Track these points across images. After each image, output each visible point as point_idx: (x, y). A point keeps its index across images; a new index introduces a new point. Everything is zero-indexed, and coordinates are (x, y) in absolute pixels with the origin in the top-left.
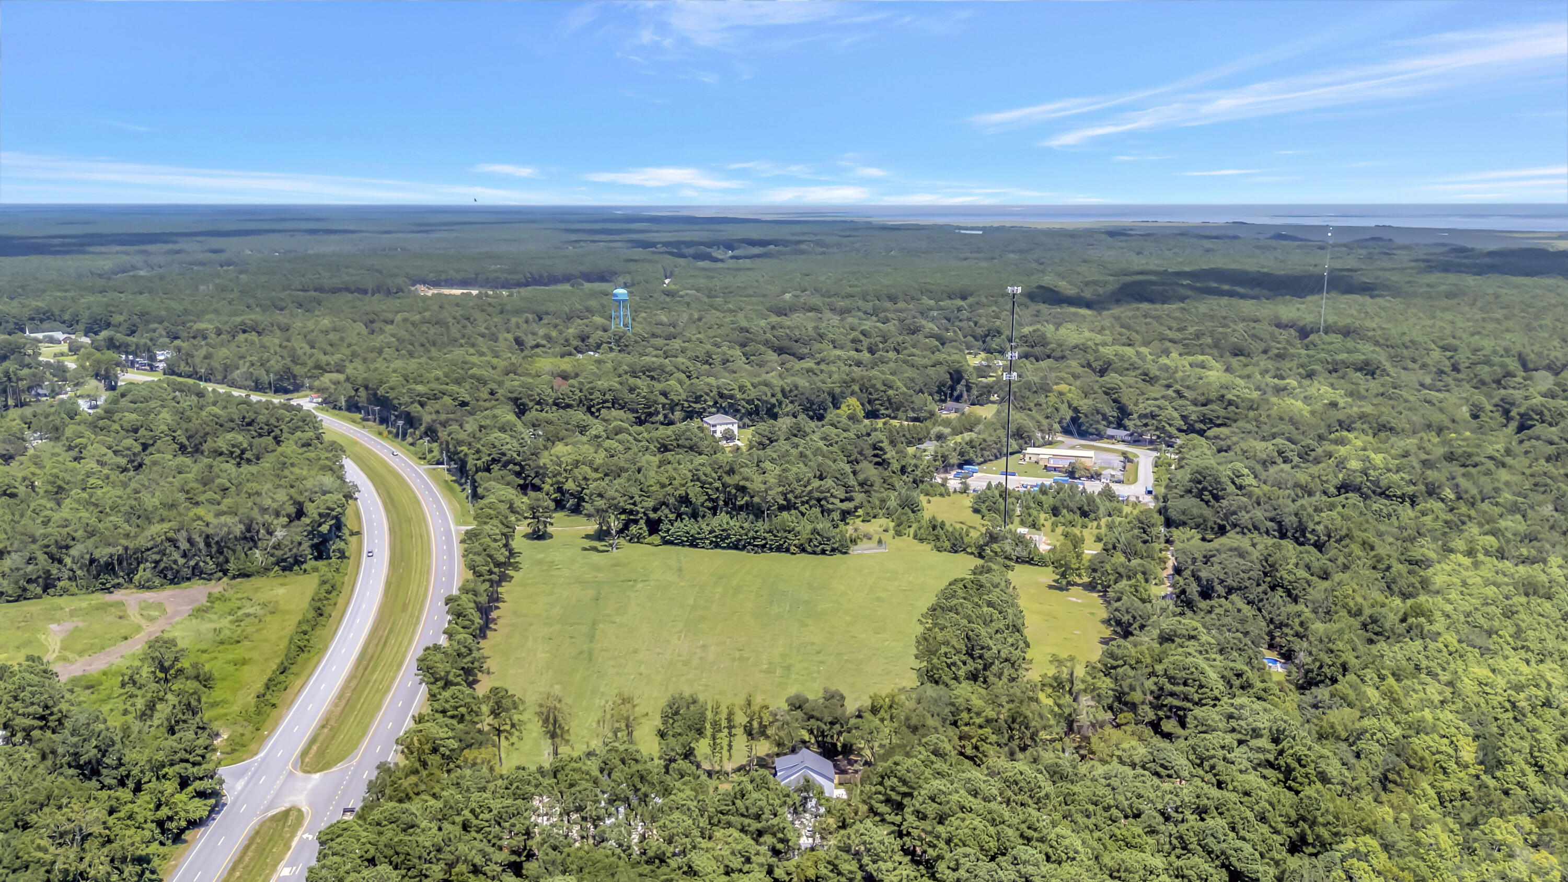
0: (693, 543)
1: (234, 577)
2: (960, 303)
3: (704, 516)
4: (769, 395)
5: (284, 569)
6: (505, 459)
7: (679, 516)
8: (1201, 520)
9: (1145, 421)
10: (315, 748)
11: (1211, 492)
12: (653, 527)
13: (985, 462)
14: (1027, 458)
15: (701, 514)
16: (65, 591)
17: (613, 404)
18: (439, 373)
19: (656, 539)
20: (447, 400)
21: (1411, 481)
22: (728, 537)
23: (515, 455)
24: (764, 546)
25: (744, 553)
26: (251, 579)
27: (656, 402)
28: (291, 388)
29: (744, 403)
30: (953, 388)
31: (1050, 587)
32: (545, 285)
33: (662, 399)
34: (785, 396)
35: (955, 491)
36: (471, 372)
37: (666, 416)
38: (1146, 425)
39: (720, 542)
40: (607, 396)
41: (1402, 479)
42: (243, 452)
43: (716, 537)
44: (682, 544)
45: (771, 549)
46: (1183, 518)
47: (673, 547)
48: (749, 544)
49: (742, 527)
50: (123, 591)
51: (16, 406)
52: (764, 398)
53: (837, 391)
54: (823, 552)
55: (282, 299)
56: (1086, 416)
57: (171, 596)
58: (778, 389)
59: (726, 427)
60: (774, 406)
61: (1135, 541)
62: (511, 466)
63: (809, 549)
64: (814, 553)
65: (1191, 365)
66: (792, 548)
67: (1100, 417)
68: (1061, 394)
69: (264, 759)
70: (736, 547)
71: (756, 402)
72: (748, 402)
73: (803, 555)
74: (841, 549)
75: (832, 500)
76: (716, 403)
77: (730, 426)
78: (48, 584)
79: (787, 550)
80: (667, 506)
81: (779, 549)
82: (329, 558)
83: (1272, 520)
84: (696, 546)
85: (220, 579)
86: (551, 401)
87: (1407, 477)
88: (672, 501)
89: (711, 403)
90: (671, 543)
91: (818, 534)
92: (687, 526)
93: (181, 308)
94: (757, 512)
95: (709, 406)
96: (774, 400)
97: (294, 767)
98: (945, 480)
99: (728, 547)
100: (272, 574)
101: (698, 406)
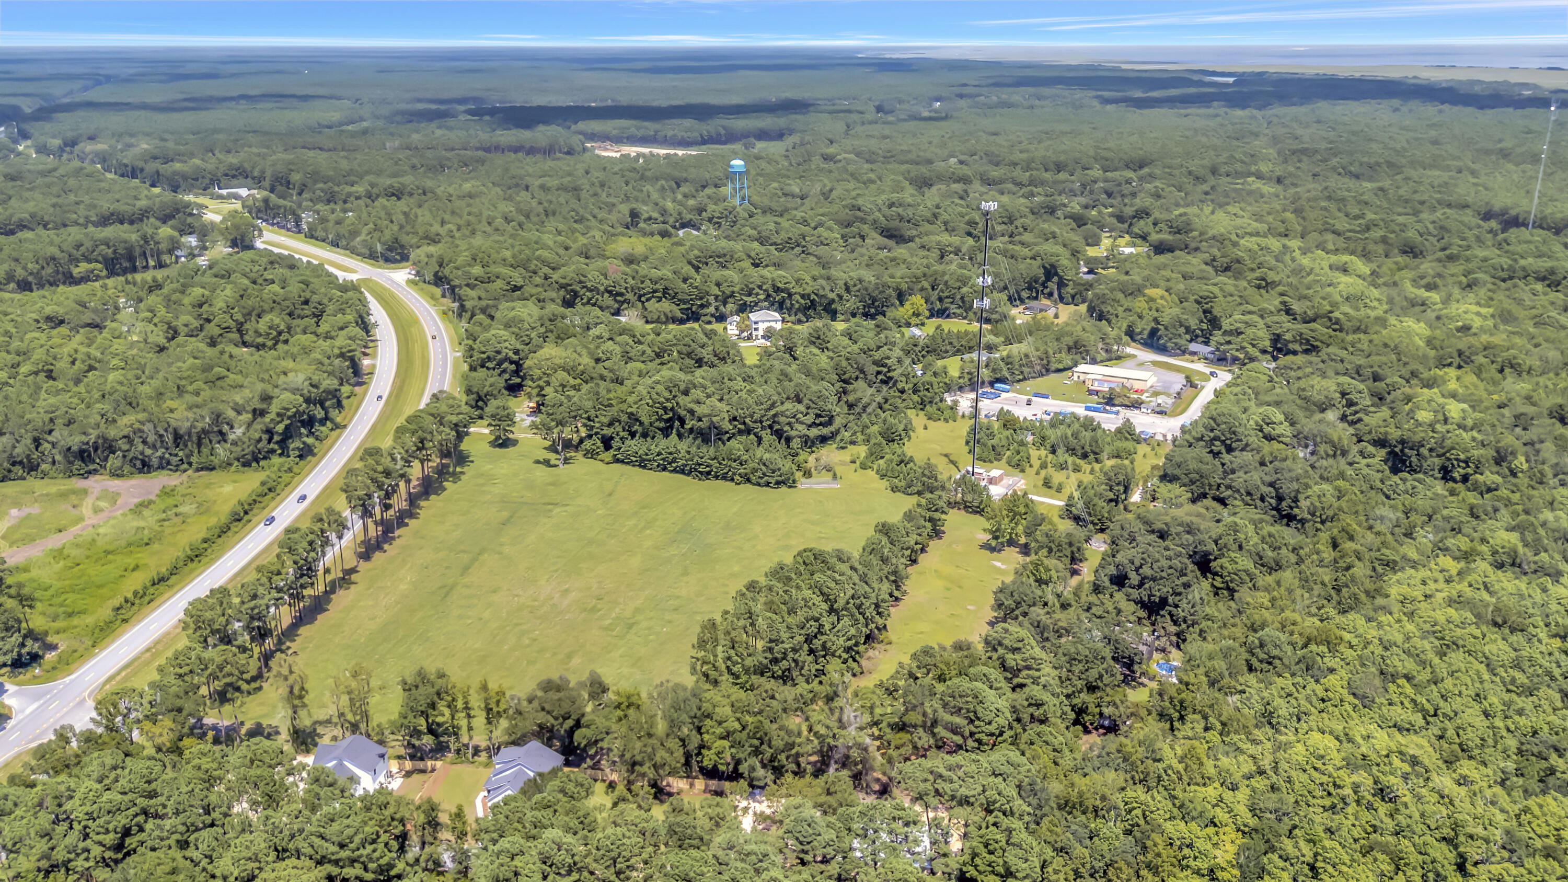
0: (642, 464)
1: (198, 470)
2: (1130, 174)
3: (653, 438)
4: (828, 288)
5: (244, 465)
6: (499, 357)
7: (633, 435)
8: (1197, 477)
9: (1228, 338)
10: (123, 674)
11: (1223, 442)
12: (607, 443)
13: (1025, 379)
14: (1075, 378)
15: (651, 434)
16: (44, 475)
17: (664, 293)
18: (508, 254)
19: (608, 456)
20: (499, 284)
21: (1482, 442)
22: (674, 460)
23: (511, 354)
24: (709, 473)
25: (690, 478)
26: (214, 472)
27: (707, 293)
28: (398, 257)
29: (798, 297)
30: (1044, 285)
31: (982, 547)
32: (725, 143)
33: (715, 290)
34: (848, 290)
35: (963, 416)
36: (538, 253)
37: (717, 309)
38: (1229, 342)
39: (667, 465)
40: (658, 286)
41: (1474, 439)
42: (280, 333)
43: (663, 459)
44: (630, 463)
45: (716, 477)
46: (1177, 472)
47: (624, 466)
48: (696, 470)
49: (688, 452)
50: (97, 477)
51: (155, 267)
52: (821, 292)
53: (904, 287)
54: (768, 484)
55: (449, 159)
56: (1166, 328)
57: (132, 486)
58: (841, 283)
59: (767, 325)
60: (833, 301)
61: (1096, 500)
62: (505, 365)
63: (753, 479)
64: (759, 484)
65: (1331, 267)
66: (737, 477)
67: (1182, 330)
68: (1152, 300)
69: (72, 681)
70: (682, 472)
71: (813, 297)
72: (803, 296)
73: (748, 485)
74: (786, 482)
75: (797, 426)
76: (769, 296)
77: (773, 324)
78: (31, 467)
79: (732, 480)
80: (619, 421)
81: (724, 478)
82: (289, 456)
83: (1271, 485)
84: (644, 467)
85: (185, 471)
86: (602, 288)
87: (1479, 437)
88: (624, 418)
89: (762, 297)
90: (622, 462)
91: (764, 464)
92: (635, 446)
93: (347, 168)
94: (706, 435)
95: (760, 301)
96: (832, 296)
97: (89, 696)
98: (956, 403)
99: (675, 471)
100: (233, 468)
101: (749, 299)
